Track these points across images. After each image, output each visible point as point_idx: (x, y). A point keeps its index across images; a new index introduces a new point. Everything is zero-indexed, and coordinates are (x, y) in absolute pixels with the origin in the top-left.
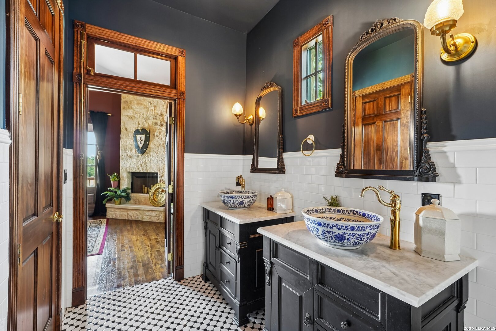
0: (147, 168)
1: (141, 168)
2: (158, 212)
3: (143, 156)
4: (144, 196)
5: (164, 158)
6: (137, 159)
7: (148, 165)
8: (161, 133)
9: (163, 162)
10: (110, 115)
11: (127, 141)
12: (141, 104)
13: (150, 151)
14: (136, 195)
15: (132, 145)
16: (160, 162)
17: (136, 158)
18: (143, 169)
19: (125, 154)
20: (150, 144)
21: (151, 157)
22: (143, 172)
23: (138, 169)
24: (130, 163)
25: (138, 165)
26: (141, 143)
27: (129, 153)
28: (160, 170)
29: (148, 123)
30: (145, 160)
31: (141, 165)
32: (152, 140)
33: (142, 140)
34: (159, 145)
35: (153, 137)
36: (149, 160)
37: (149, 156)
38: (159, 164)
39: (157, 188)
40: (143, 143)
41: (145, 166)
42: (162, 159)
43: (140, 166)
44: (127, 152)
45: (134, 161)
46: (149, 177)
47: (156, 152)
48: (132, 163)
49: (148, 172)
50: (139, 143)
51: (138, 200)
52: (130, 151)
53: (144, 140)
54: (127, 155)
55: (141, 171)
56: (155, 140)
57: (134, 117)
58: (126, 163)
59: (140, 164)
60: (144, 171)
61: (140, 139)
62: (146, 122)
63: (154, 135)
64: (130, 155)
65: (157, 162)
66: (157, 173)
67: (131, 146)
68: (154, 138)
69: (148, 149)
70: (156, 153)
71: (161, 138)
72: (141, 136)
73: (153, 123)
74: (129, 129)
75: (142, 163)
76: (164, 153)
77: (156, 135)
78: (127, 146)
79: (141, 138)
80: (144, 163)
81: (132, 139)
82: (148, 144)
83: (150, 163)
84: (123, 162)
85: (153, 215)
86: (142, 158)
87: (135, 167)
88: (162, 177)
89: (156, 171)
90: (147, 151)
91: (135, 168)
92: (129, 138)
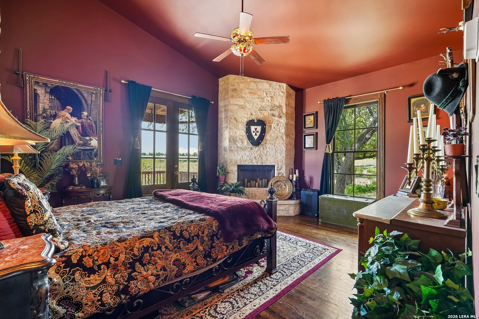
0: (262, 161)
1: (254, 160)
2: (287, 206)
3: (257, 148)
4: (259, 190)
5: (283, 150)
6: (250, 152)
7: (263, 157)
8: (279, 125)
9: (282, 155)
10: (213, 103)
11: (237, 132)
12: (254, 93)
13: (266, 143)
14: (249, 189)
15: (243, 136)
16: (279, 155)
17: (249, 150)
18: (257, 162)
19: (235, 146)
20: (267, 136)
21: (268, 149)
22: (257, 164)
23: (251, 162)
24: (241, 155)
25: (252, 157)
26: (256, 135)
27: (239, 144)
28: (278, 163)
29: (264, 114)
30: (259, 152)
31: (255, 158)
32: (268, 132)
33: (258, 132)
34: (277, 137)
35: (270, 128)
36: (265, 152)
37: (265, 148)
38: (277, 157)
39: (275, 181)
40: (258, 134)
41: (260, 158)
42: (280, 152)
43: (253, 159)
44: (237, 143)
45: (247, 153)
46: (259, 170)
47: (274, 144)
48: (244, 156)
49: (264, 164)
50: (254, 134)
51: (251, 194)
52: (241, 143)
53: (259, 132)
54: (238, 147)
55: (255, 164)
56: (271, 131)
57: (246, 106)
58: (236, 156)
59: (254, 156)
60: (259, 164)
61: (256, 131)
62: (261, 113)
63: (270, 127)
64: (241, 147)
65: (275, 154)
66: (274, 166)
67: (242, 138)
68: (271, 130)
69: (264, 141)
70: (273, 146)
71: (279, 130)
72: (256, 127)
73: (270, 114)
74: (239, 119)
75: (256, 155)
76: (283, 146)
77: (273, 126)
78: (236, 137)
79: (256, 129)
80: (259, 156)
81: (243, 130)
82: (265, 135)
83: (266, 156)
84: (233, 155)
85: (281, 209)
86: (256, 150)
87: (248, 159)
88: (280, 169)
89: (273, 164)
90: (262, 143)
91: (247, 161)
92: (240, 129)
